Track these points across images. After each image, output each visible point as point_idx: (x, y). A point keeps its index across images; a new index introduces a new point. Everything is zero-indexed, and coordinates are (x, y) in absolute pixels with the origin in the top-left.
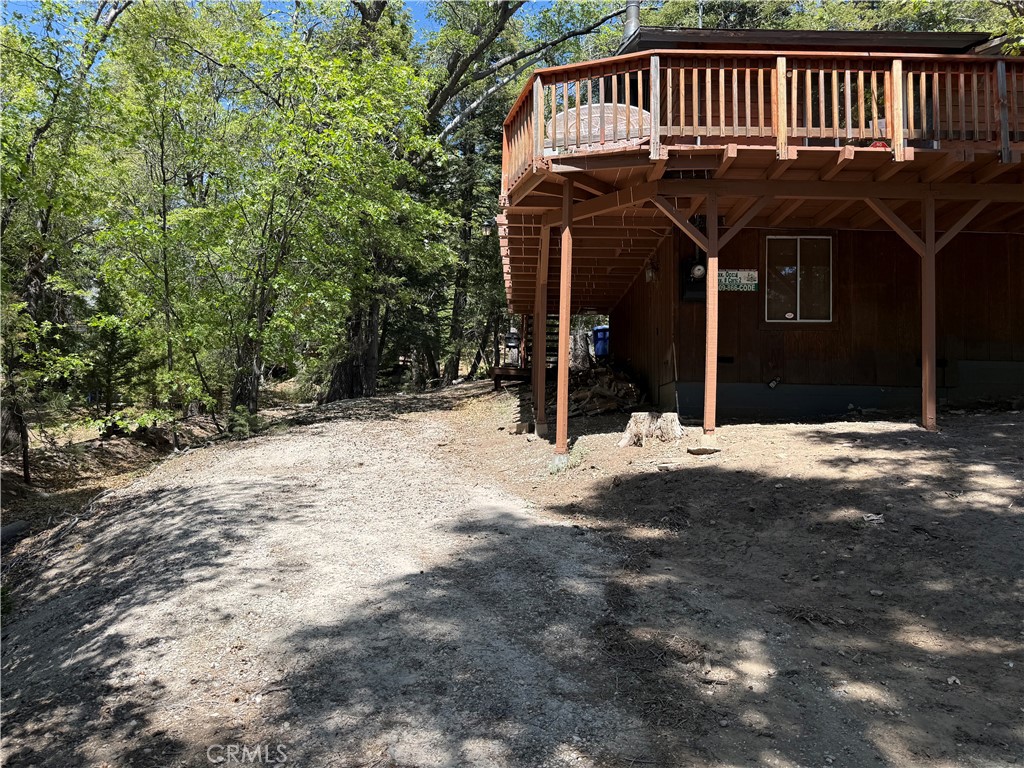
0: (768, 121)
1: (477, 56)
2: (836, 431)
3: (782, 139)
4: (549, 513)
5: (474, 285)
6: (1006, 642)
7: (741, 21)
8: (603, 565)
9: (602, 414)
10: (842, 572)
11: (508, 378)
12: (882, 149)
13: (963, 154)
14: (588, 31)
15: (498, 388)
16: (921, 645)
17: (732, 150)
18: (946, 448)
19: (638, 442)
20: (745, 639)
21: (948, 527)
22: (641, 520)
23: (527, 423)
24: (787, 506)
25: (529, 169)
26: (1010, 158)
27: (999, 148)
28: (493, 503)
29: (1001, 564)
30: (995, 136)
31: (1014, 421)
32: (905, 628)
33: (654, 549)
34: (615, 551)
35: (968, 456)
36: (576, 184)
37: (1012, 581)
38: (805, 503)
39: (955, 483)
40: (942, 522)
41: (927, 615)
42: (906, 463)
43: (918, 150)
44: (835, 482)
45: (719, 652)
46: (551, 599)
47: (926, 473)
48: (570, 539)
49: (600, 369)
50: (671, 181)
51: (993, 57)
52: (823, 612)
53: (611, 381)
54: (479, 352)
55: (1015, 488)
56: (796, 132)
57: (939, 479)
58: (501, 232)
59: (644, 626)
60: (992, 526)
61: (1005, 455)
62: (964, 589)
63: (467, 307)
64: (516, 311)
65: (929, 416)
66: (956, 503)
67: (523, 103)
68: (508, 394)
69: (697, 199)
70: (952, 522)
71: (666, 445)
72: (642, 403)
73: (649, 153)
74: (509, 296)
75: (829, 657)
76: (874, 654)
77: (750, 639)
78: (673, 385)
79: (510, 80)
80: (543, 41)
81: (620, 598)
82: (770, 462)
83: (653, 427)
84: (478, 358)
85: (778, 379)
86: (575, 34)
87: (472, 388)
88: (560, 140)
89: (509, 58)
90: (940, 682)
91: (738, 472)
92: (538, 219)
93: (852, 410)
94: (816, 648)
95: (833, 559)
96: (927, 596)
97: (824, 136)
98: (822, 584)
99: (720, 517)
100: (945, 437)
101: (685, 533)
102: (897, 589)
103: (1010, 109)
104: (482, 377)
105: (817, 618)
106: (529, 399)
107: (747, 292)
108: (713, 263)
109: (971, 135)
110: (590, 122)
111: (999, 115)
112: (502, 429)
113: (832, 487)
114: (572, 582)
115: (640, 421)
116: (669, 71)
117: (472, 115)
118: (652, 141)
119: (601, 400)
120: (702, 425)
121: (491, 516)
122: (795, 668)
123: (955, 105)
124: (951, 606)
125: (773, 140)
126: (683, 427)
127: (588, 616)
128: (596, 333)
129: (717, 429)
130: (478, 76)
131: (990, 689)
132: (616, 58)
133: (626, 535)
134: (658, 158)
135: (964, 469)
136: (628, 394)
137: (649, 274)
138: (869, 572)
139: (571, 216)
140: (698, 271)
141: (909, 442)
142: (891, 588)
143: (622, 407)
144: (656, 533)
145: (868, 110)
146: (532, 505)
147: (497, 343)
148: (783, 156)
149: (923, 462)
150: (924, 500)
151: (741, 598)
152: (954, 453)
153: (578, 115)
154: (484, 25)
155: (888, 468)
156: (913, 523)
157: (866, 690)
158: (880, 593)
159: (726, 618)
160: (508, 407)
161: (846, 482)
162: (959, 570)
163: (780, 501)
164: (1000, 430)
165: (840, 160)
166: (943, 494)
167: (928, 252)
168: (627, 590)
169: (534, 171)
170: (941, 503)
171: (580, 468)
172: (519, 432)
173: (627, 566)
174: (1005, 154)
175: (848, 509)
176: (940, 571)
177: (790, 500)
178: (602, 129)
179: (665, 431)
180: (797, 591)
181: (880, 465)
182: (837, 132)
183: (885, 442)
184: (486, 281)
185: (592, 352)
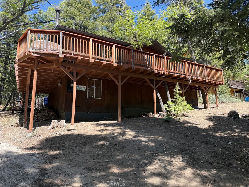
0: (88, 53)
1: (13, 21)
2: (101, 123)
3: (91, 57)
4: (24, 150)
5: (7, 83)
6: (131, 168)
7: (84, 29)
8: (39, 163)
9: (44, 121)
10: (100, 157)
11: (16, 110)
12: (111, 63)
13: (126, 67)
14: (47, 22)
15: (13, 113)
16: (115, 172)
17: (79, 58)
18: (122, 126)
19: (53, 128)
20: (76, 177)
21: (122, 144)
22: (52, 149)
23: (21, 124)
24: (89, 142)
25: (25, 53)
26: (134, 68)
27: (132, 66)
28: (6, 149)
29: (130, 151)
30: (131, 64)
31: (134, 120)
32: (112, 168)
33: (55, 157)
34: (44, 158)
35: (126, 128)
36: (39, 59)
37: (132, 154)
38: (93, 141)
39: (123, 134)
40: (121, 143)
41: (116, 164)
42: (115, 130)
43: (118, 64)
44: (100, 135)
45: (68, 182)
46: (21, 175)
47: (118, 132)
48: (30, 157)
49: (45, 108)
50: (65, 63)
51: (131, 48)
52: (95, 167)
53: (48, 112)
54: (7, 103)
55: (134, 134)
56: (94, 56)
57: (120, 133)
58: (16, 69)
59: (49, 179)
60: (129, 143)
61: (132, 127)
62: (124, 157)
63: (4, 89)
64: (20, 91)
65: (119, 119)
66: (123, 138)
67: (25, 36)
68: (16, 115)
69: (72, 68)
70: (122, 143)
71: (61, 129)
72: (56, 117)
73: (59, 55)
74: (18, 87)
75: (95, 178)
76: (105, 175)
77: (77, 177)
78: (64, 113)
79: (23, 29)
80: (34, 22)
81: (43, 172)
82: (86, 131)
83: (58, 124)
84: (7, 105)
85: (90, 111)
86: (42, 22)
87: (4, 113)
88: (35, 48)
89: (23, 24)
90: (118, 180)
91: (79, 134)
92: (28, 67)
93: (105, 118)
94: (92, 177)
95: (98, 154)
96: (117, 160)
97: (100, 58)
98: (95, 160)
99: (73, 146)
100: (122, 123)
101: (63, 152)
102: (111, 159)
103: (134, 59)
104: (8, 110)
105: (93, 169)
106: (23, 117)
107: (83, 91)
108: (75, 83)
109: (127, 63)
110: (44, 45)
111: (132, 60)
112: (12, 126)
113: (99, 136)
114: (29, 170)
115: (55, 123)
116: (65, 37)
117: (10, 36)
118: (60, 52)
119: (45, 117)
120: (71, 123)
121: (4, 153)
122: (87, 182)
123: (124, 56)
124: (121, 161)
125: (89, 57)
126: (66, 124)
127: (33, 178)
128: (45, 99)
129: (74, 124)
130: (12, 26)
131: (127, 179)
132: (53, 31)
133: (47, 154)
134: (61, 57)
135: (125, 131)
136: (52, 115)
137: (59, 85)
138: (106, 156)
139: (37, 68)
140: (71, 85)
141: (115, 125)
142: (110, 159)
143: (51, 119)
144: (56, 152)
145: (109, 54)
146: (19, 148)
147: (14, 100)
148: (91, 61)
149: (118, 129)
150: (117, 138)
151: (76, 167)
152: (124, 127)
153: (40, 42)
154: (16, 13)
155: (111, 131)
156: (115, 143)
157: (102, 185)
158: (107, 161)
159: (71, 172)
160: (16, 119)
161: (102, 135)
162: (123, 153)
163: (87, 141)
164: (132, 122)
165: (103, 64)
166: (121, 136)
167: (120, 85)
168: (46, 169)
169: (27, 54)
170: (120, 138)
171: (36, 136)
172: (18, 127)
173: (46, 162)
174: (133, 67)
175: (102, 141)
176: (119, 154)
177: (90, 140)
178: (47, 47)
179: (61, 125)
180: (89, 163)
181: (109, 131)
182: (102, 58)
183: (111, 125)
184: (12, 82)
185: (43, 104)
